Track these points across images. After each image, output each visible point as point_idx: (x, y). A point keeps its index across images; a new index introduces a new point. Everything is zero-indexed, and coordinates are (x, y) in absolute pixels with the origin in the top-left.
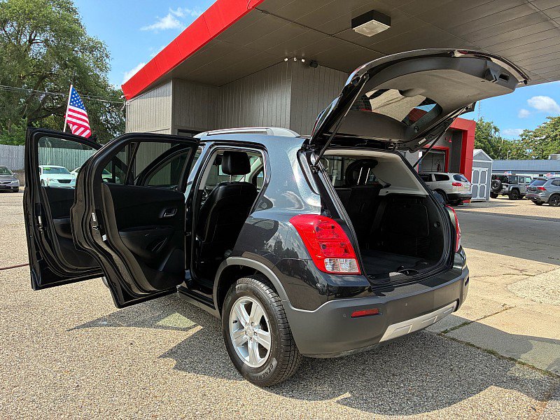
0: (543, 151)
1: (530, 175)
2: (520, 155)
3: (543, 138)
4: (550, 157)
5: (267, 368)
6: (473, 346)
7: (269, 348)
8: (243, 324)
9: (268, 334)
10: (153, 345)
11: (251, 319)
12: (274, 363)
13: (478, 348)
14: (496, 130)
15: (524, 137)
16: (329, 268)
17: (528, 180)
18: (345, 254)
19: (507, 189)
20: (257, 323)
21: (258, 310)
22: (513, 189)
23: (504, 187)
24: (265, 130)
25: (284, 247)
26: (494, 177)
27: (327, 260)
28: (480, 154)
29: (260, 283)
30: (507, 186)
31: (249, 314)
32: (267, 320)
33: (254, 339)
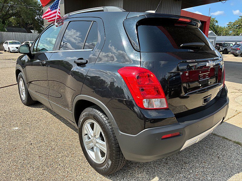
0: (237, 32)
1: (232, 43)
2: (227, 34)
3: (237, 26)
4: (240, 35)
5: (106, 165)
6: (227, 139)
7: (106, 152)
8: (90, 137)
9: (105, 143)
10: (41, 144)
11: (94, 134)
12: (110, 163)
13: (230, 140)
14: (217, 22)
15: (229, 25)
16: (146, 105)
17: (231, 45)
18: (158, 95)
19: (222, 49)
20: (98, 136)
21: (98, 128)
22: (225, 49)
23: (221, 48)
24: (102, 9)
25: (116, 85)
26: (217, 44)
27: (145, 100)
28: (211, 33)
29: (98, 111)
30: (222, 48)
31: (93, 131)
32: (103, 135)
33: (97, 146)
